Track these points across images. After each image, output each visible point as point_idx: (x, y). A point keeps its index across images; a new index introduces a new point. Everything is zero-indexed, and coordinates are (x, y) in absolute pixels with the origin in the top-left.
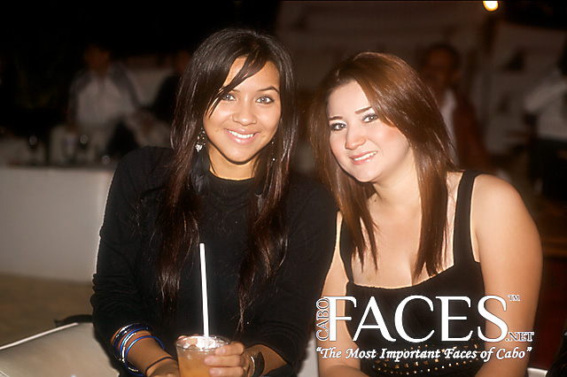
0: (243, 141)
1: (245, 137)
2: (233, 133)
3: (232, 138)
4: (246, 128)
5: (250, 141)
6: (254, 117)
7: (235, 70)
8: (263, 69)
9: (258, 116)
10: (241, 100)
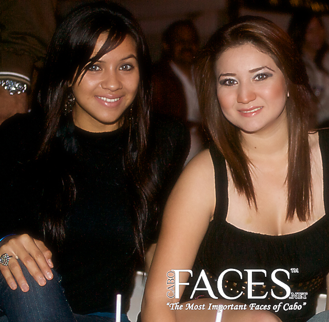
0: (112, 105)
1: (113, 100)
2: (102, 98)
3: (102, 102)
4: (114, 93)
5: (118, 104)
6: (120, 83)
7: (100, 44)
8: (124, 42)
9: (122, 82)
10: (107, 70)
